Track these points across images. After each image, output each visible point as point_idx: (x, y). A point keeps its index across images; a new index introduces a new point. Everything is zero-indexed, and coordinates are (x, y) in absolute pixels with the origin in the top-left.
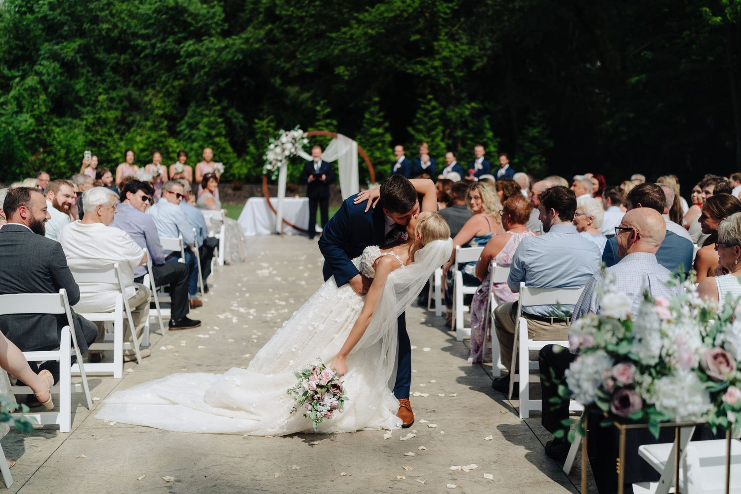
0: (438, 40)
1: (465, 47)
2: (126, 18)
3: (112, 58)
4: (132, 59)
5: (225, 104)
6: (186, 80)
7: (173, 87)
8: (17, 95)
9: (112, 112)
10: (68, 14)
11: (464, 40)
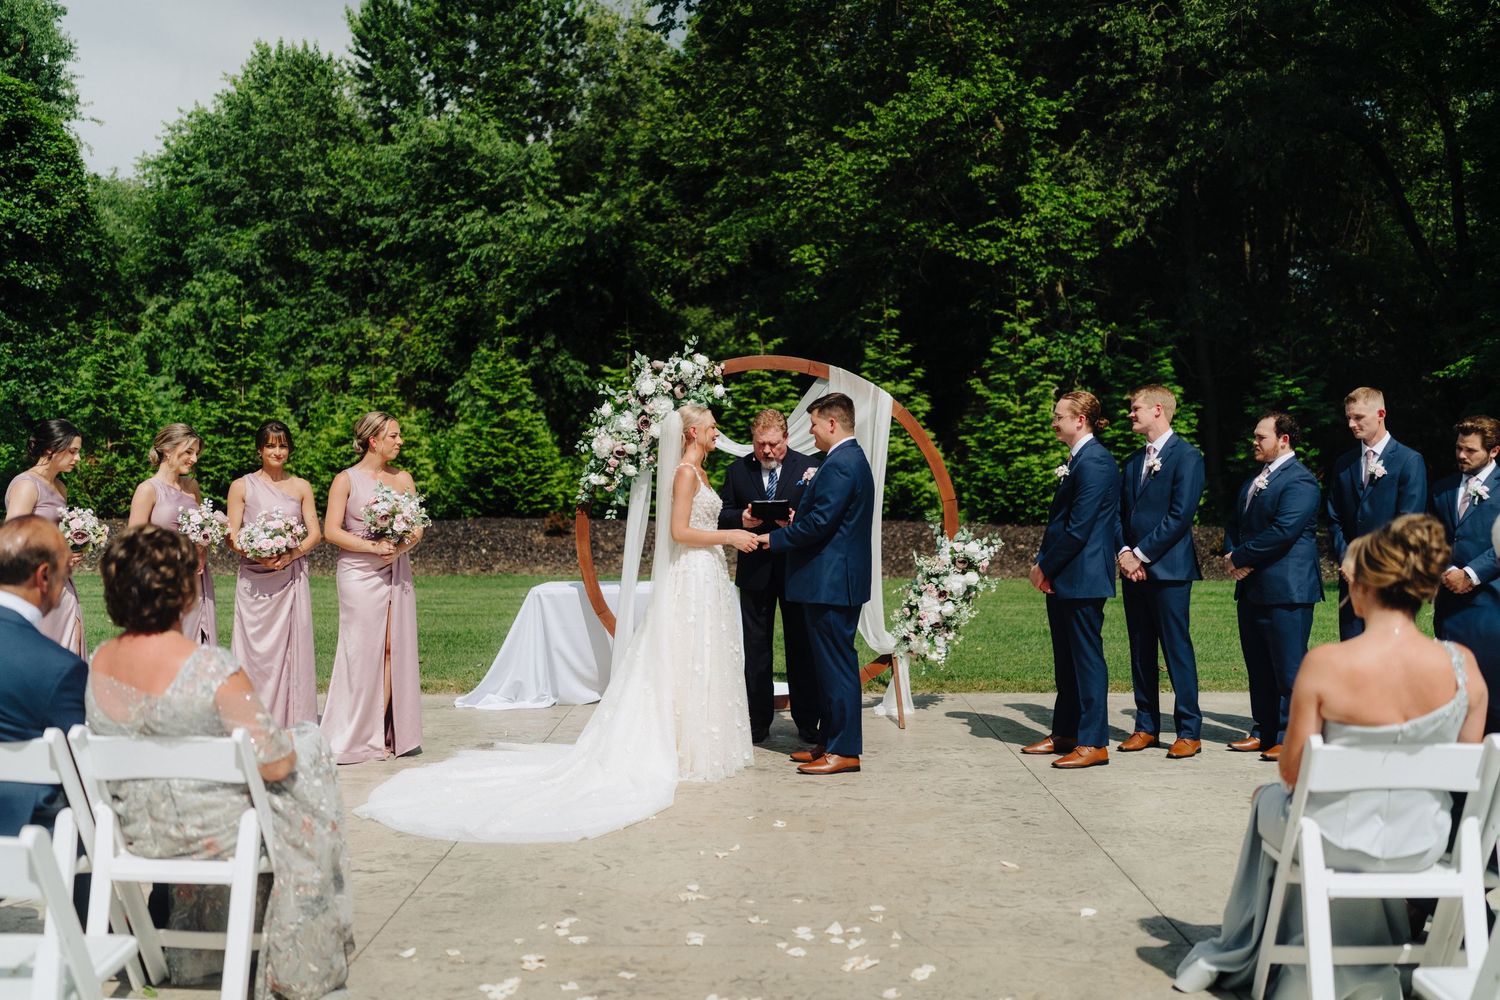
0: (1030, 181)
1: (1094, 195)
2: (359, 177)
3: (330, 259)
4: (369, 260)
5: (549, 343)
6: (471, 297)
7: (445, 311)
8: (148, 341)
9: (324, 367)
10: (243, 173)
11: (1091, 180)
